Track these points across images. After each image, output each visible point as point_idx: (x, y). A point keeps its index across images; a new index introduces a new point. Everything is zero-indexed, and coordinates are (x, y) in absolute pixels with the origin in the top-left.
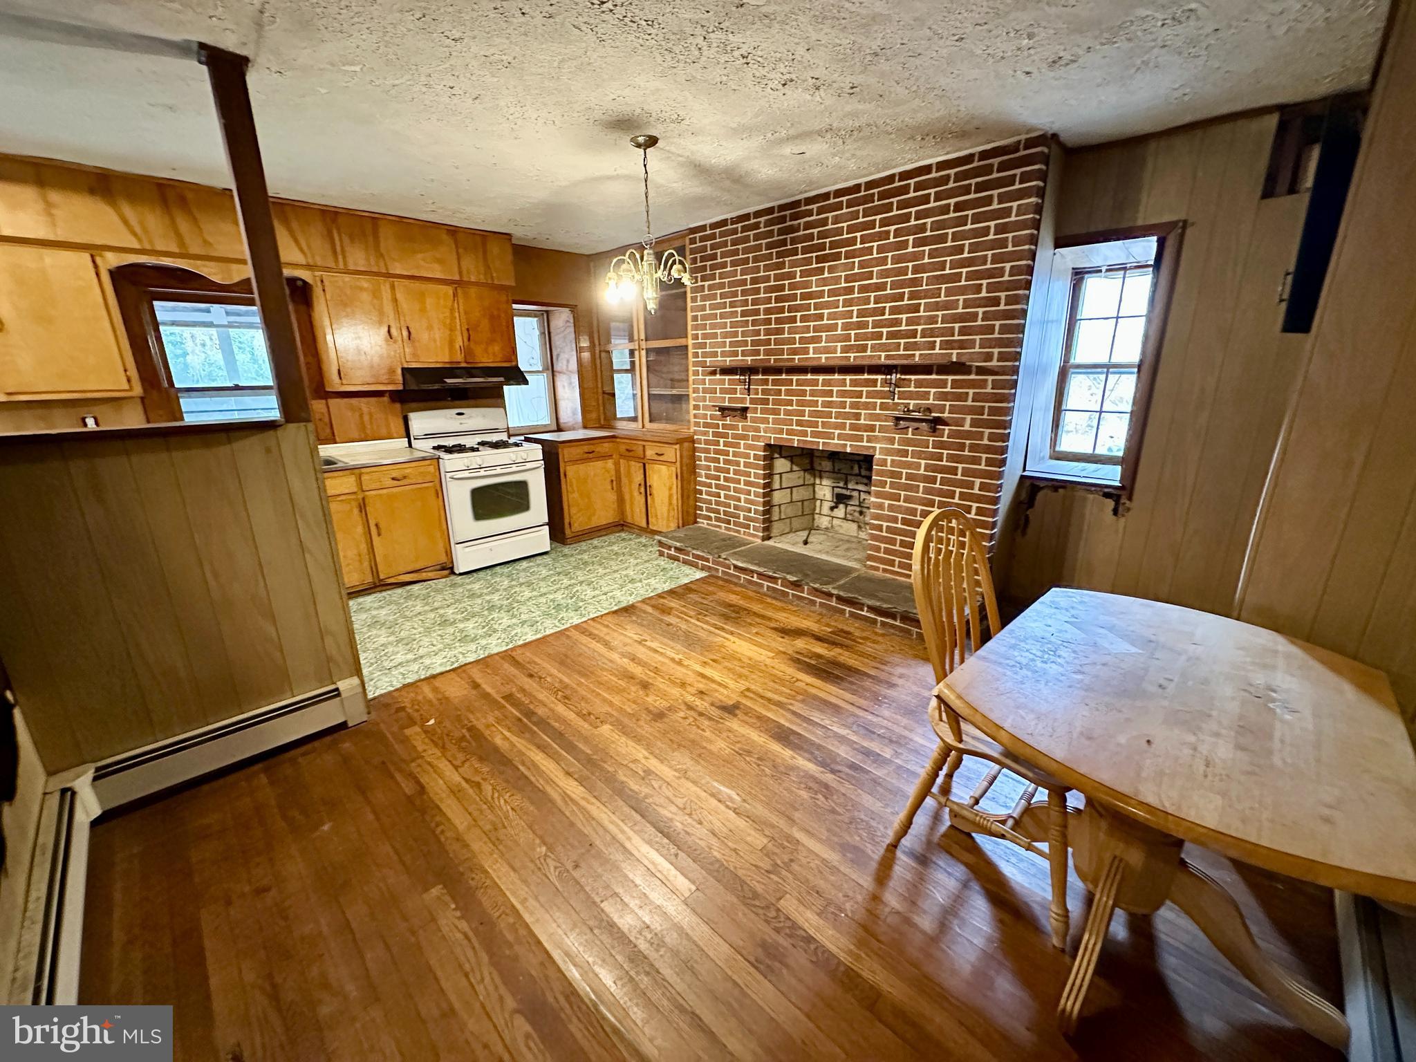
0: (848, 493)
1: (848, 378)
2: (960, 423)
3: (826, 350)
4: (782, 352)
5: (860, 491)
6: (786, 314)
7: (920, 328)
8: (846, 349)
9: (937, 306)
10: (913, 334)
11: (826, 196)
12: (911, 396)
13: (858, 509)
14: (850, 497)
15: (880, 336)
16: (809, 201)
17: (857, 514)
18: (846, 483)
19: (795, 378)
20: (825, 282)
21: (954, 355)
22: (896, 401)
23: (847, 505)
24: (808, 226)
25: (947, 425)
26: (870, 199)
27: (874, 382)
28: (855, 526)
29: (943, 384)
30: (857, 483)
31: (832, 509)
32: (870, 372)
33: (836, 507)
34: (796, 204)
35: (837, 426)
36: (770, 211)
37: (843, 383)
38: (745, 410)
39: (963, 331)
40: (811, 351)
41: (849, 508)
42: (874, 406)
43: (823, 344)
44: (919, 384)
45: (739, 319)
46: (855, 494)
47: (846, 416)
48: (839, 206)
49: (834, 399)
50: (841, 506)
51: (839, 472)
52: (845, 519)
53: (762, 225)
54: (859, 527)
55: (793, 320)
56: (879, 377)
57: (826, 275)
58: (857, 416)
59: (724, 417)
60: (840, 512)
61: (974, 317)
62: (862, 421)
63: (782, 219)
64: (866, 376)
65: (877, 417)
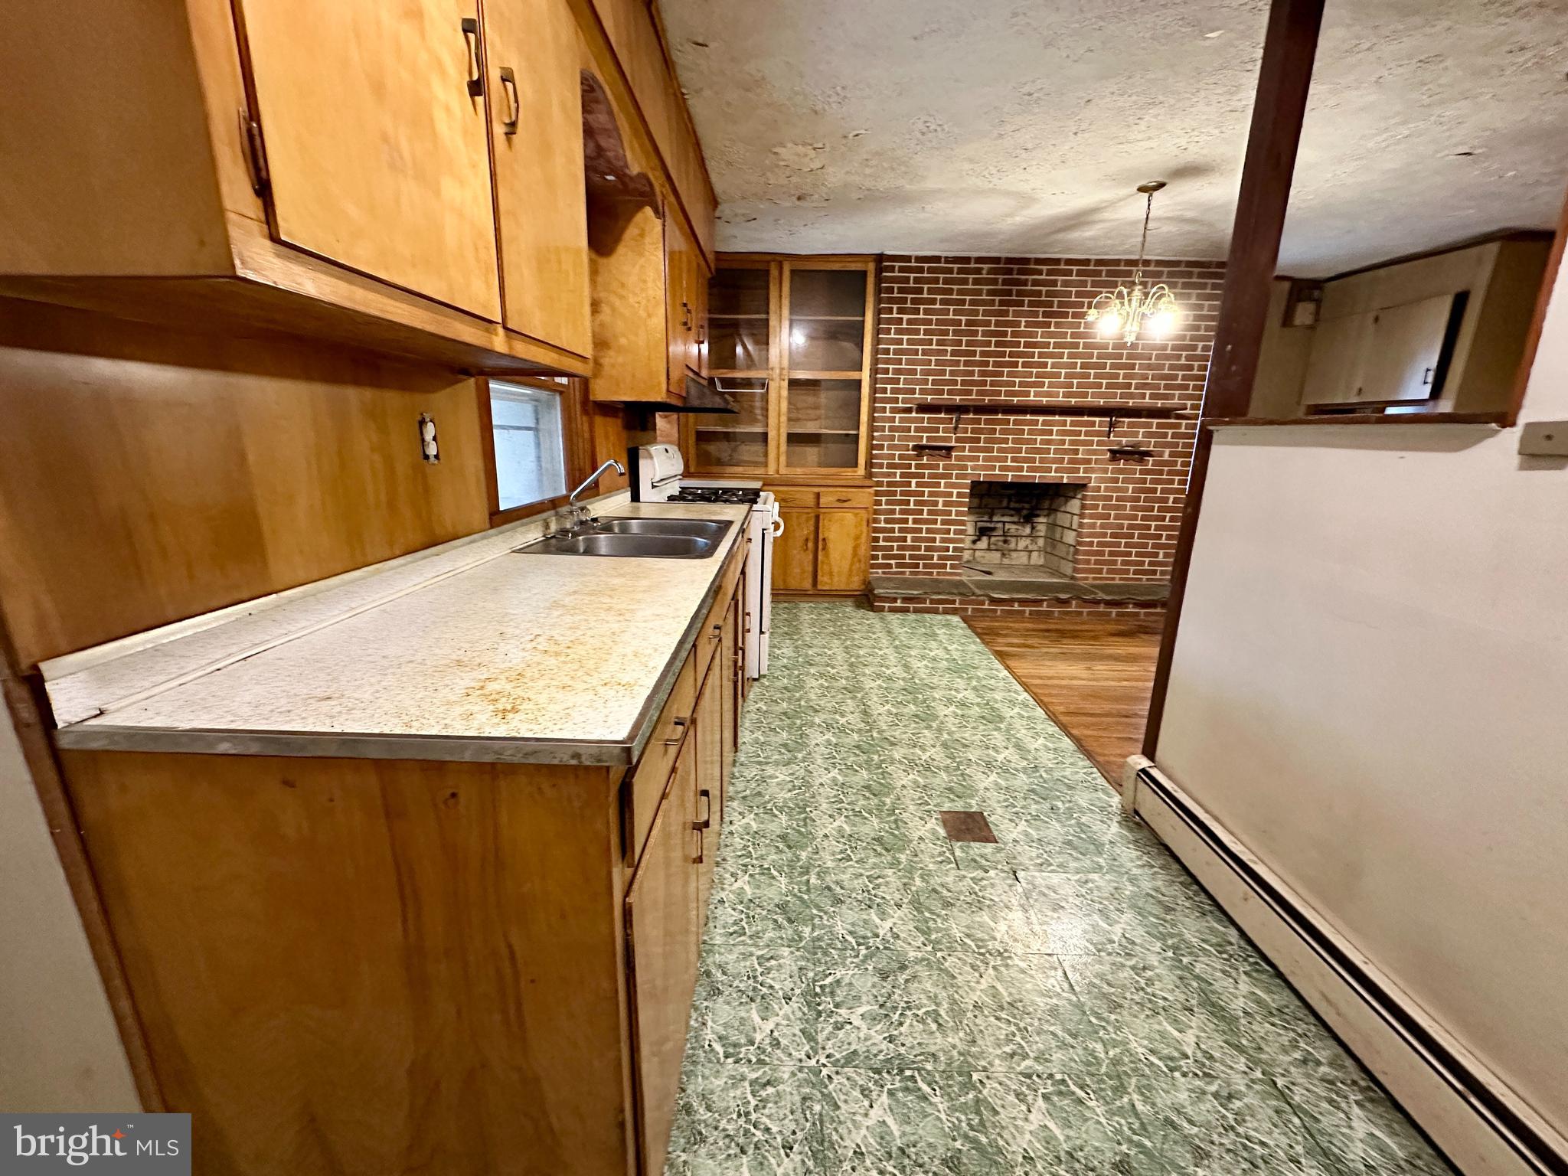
0: (992, 525)
1: (1069, 419)
2: (1161, 454)
3: (1048, 394)
4: (999, 393)
5: (1004, 523)
6: (1007, 359)
7: (1134, 382)
8: (1066, 395)
9: (1149, 367)
10: (1129, 386)
11: (1057, 261)
12: (1125, 434)
13: (1002, 538)
14: (993, 529)
15: (1100, 386)
16: (1039, 261)
17: (1001, 543)
18: (991, 517)
19: (1012, 418)
20: (1051, 335)
21: (1159, 403)
22: (1112, 438)
23: (990, 537)
24: (1036, 283)
25: (1151, 456)
26: (1098, 273)
27: (1093, 424)
28: (998, 555)
29: (1150, 426)
30: (1003, 515)
31: (974, 542)
32: (1089, 415)
33: (979, 540)
34: (1026, 261)
35: (1054, 461)
36: (997, 260)
37: (1064, 423)
38: (949, 449)
39: (1167, 387)
40: (1032, 394)
41: (993, 539)
42: (1091, 443)
43: (1045, 389)
44: (1131, 426)
45: (948, 358)
46: (1000, 525)
47: (1066, 452)
48: (1069, 273)
49: (1054, 437)
50: (985, 539)
51: (986, 506)
52: (989, 549)
53: (984, 272)
54: (1003, 555)
55: (1015, 365)
56: (1097, 419)
57: (1052, 329)
58: (1076, 452)
59: (919, 456)
60: (983, 543)
61: (1175, 377)
62: (1080, 456)
63: (1010, 271)
64: (1086, 418)
65: (1095, 452)
